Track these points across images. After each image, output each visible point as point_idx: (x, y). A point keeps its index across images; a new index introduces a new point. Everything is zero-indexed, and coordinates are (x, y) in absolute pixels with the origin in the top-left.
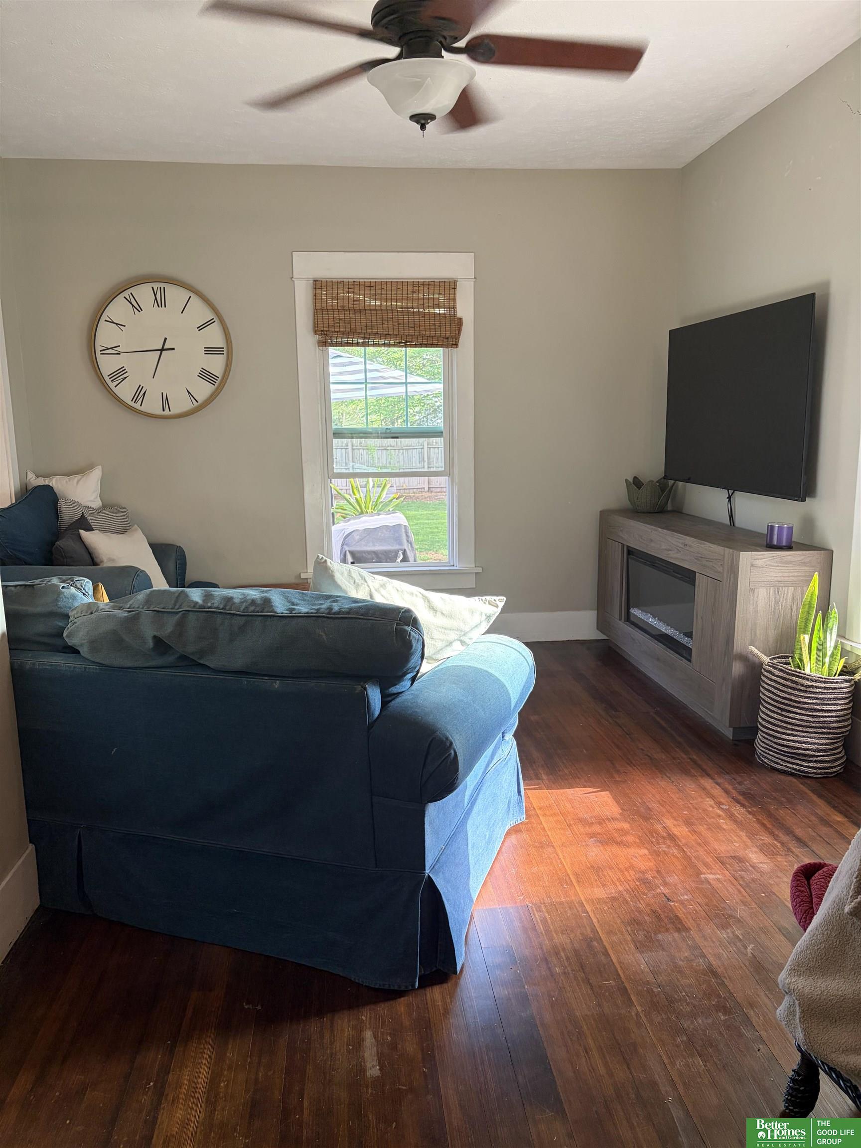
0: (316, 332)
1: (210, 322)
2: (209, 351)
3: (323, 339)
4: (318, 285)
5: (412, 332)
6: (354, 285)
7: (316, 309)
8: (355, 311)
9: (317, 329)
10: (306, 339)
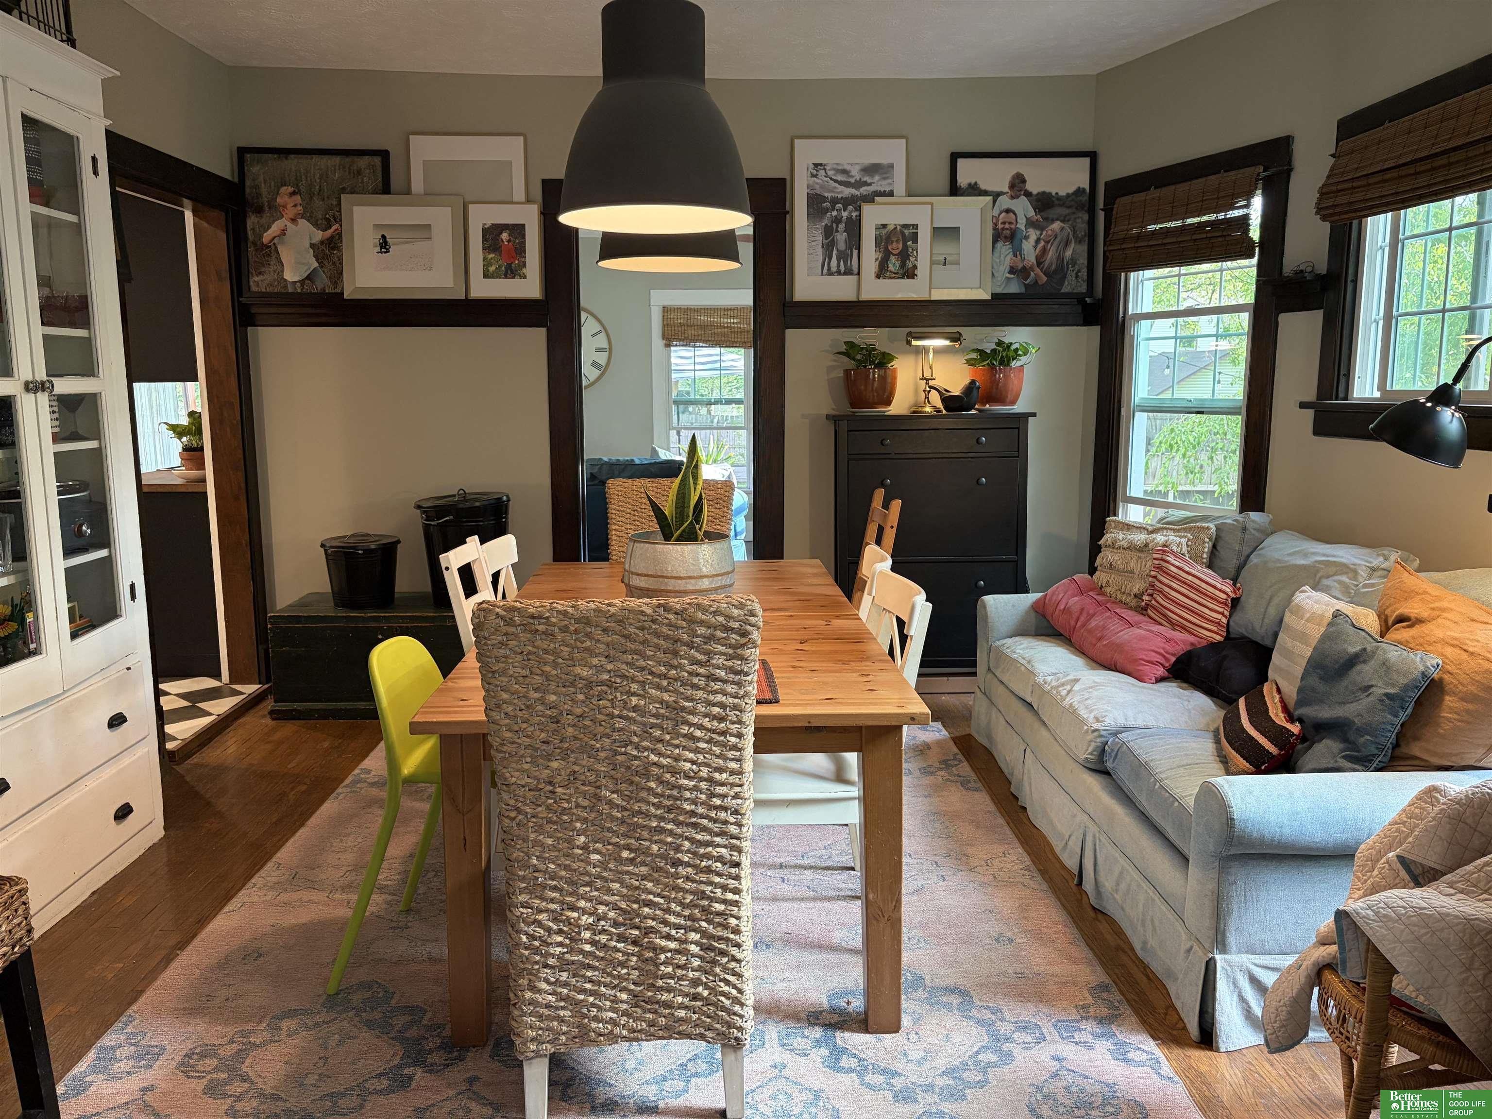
0: (663, 339)
1: (600, 332)
2: (598, 350)
3: (668, 343)
4: (666, 310)
5: (723, 339)
6: (687, 310)
7: (664, 325)
8: (688, 326)
9: (664, 337)
10: (657, 342)
